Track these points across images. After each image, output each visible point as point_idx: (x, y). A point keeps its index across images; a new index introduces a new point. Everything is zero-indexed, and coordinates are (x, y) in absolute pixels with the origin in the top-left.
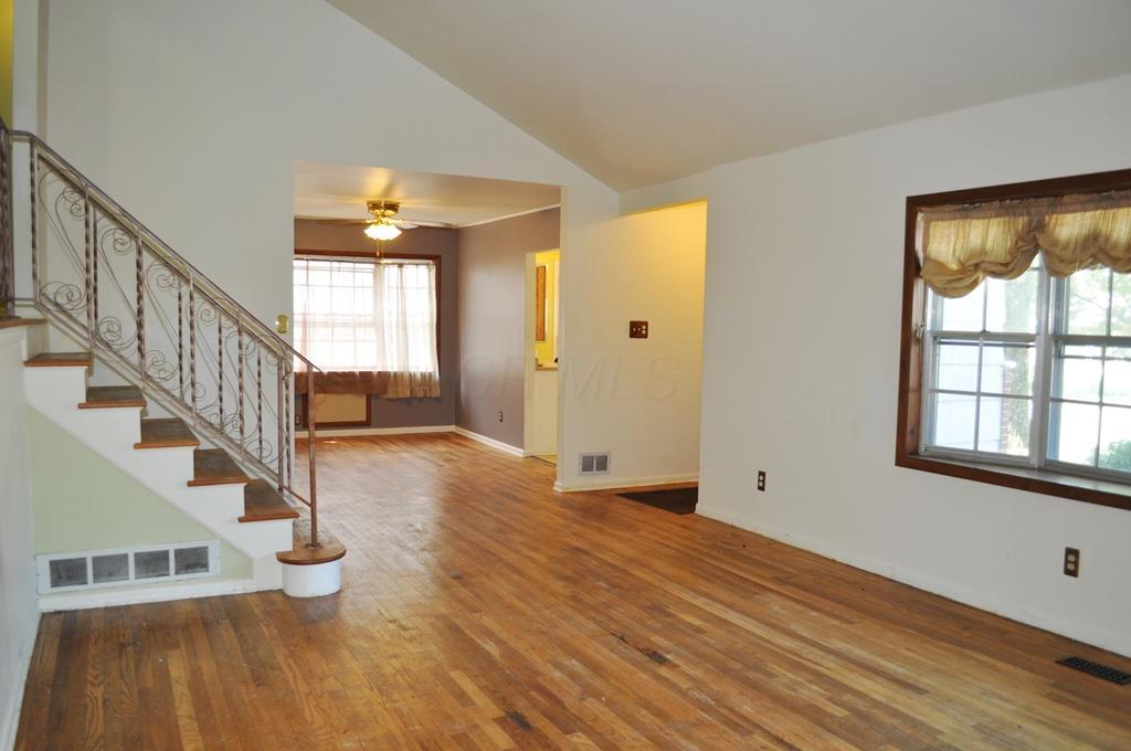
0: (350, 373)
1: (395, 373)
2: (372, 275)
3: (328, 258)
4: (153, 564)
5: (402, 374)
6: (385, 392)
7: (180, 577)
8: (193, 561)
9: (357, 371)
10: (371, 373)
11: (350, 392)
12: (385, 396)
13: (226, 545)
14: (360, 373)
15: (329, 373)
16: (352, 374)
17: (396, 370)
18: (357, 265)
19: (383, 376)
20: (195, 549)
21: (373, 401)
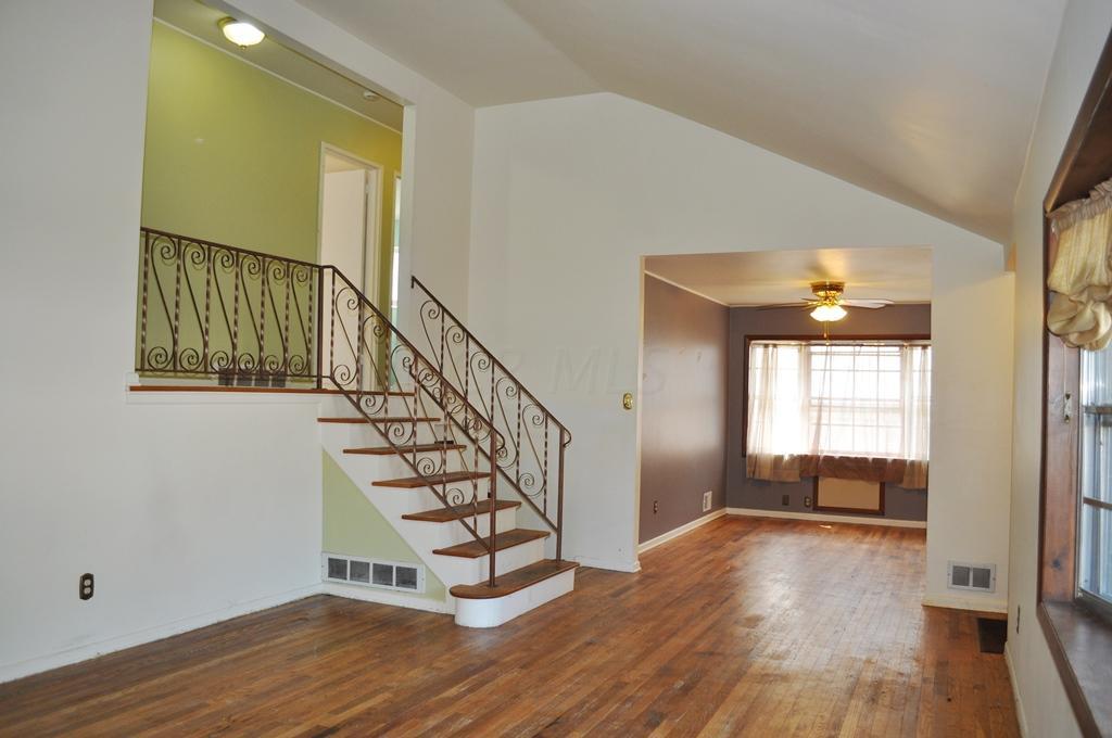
0: (862, 459)
1: (912, 463)
2: (899, 358)
3: (851, 342)
4: (383, 574)
5: (920, 463)
6: (901, 481)
7: (399, 588)
8: (407, 578)
9: (870, 457)
10: (885, 460)
11: (862, 479)
12: (900, 486)
13: (429, 570)
14: (874, 459)
15: (841, 457)
16: (865, 460)
17: (913, 458)
18: (881, 349)
19: (899, 465)
20: (409, 569)
21: (887, 490)
